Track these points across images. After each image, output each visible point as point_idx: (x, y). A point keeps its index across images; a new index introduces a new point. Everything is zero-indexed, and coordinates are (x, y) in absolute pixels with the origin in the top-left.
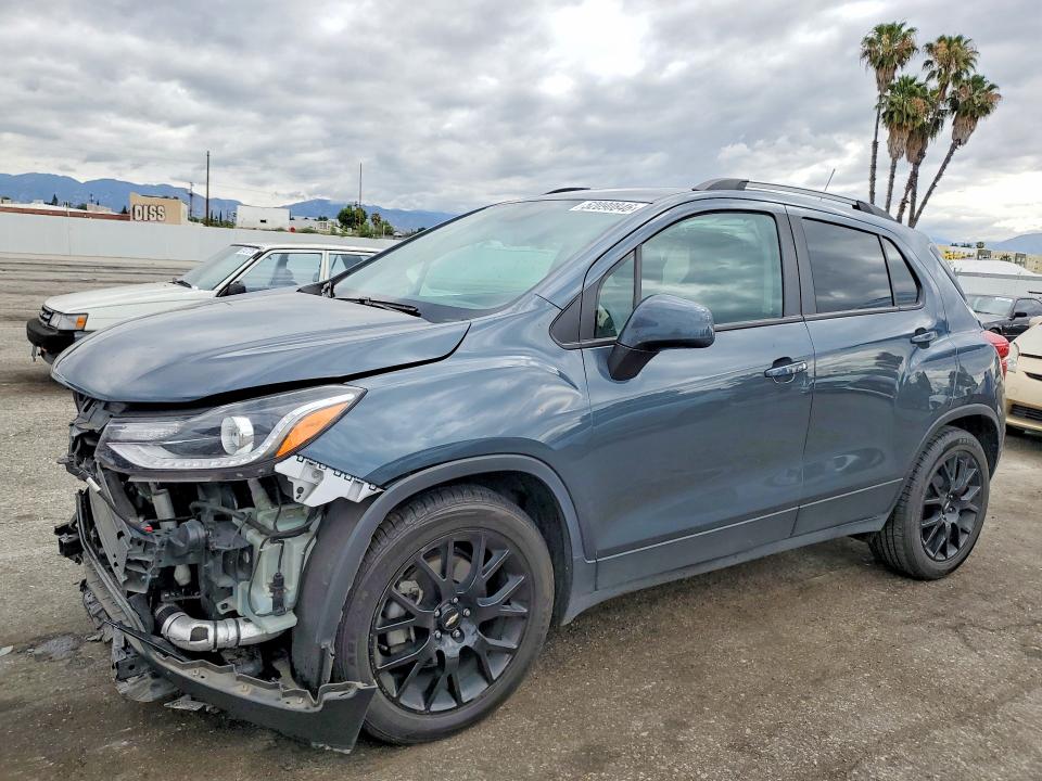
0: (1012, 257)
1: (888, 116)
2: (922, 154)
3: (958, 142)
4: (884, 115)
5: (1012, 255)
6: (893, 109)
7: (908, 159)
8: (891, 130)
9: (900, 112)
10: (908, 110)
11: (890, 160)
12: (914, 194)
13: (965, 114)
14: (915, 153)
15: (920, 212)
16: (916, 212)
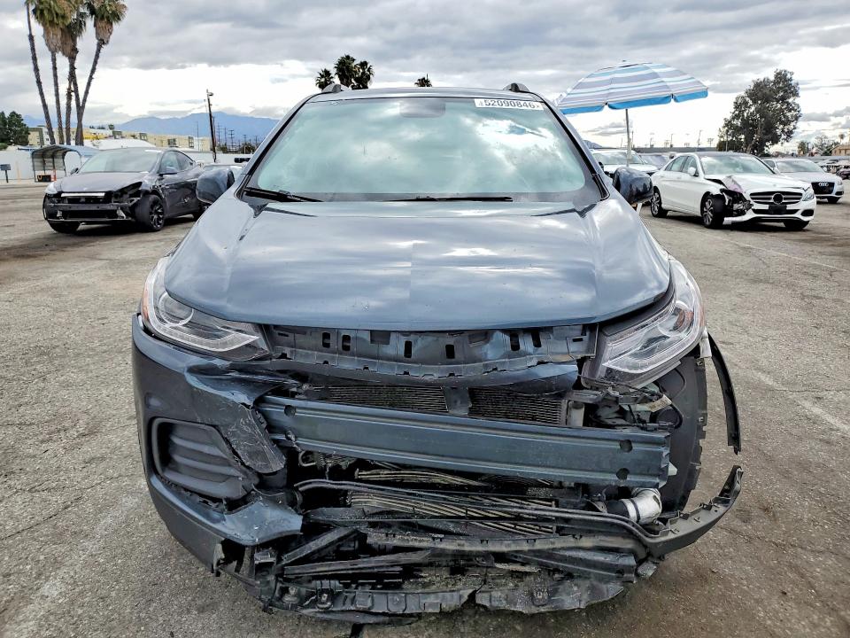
0: (138, 136)
1: (38, 12)
2: (75, 51)
3: (102, 42)
4: (34, 11)
5: (137, 134)
6: (41, 7)
7: (64, 54)
8: (44, 25)
9: (49, 11)
10: (57, 9)
11: (50, 54)
12: (75, 84)
13: (102, 18)
14: (68, 49)
15: (85, 100)
16: (81, 100)
